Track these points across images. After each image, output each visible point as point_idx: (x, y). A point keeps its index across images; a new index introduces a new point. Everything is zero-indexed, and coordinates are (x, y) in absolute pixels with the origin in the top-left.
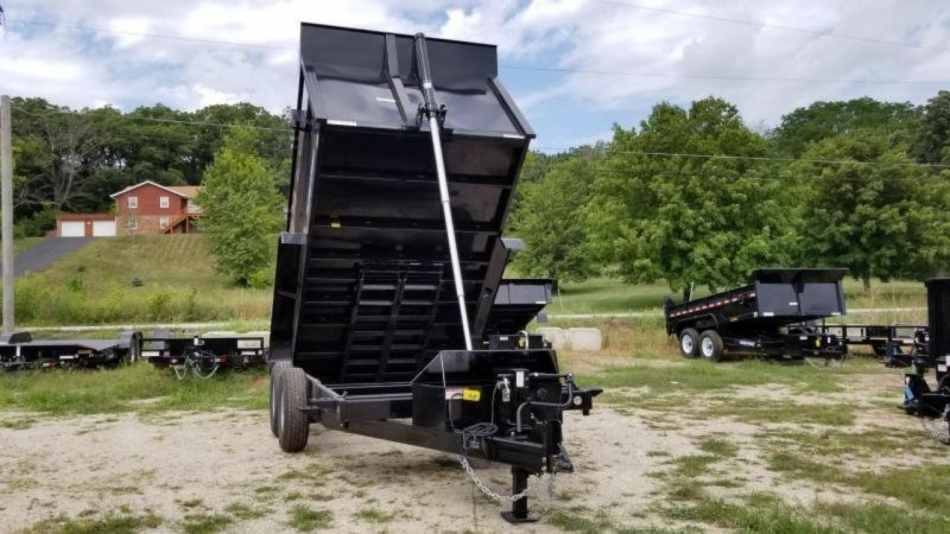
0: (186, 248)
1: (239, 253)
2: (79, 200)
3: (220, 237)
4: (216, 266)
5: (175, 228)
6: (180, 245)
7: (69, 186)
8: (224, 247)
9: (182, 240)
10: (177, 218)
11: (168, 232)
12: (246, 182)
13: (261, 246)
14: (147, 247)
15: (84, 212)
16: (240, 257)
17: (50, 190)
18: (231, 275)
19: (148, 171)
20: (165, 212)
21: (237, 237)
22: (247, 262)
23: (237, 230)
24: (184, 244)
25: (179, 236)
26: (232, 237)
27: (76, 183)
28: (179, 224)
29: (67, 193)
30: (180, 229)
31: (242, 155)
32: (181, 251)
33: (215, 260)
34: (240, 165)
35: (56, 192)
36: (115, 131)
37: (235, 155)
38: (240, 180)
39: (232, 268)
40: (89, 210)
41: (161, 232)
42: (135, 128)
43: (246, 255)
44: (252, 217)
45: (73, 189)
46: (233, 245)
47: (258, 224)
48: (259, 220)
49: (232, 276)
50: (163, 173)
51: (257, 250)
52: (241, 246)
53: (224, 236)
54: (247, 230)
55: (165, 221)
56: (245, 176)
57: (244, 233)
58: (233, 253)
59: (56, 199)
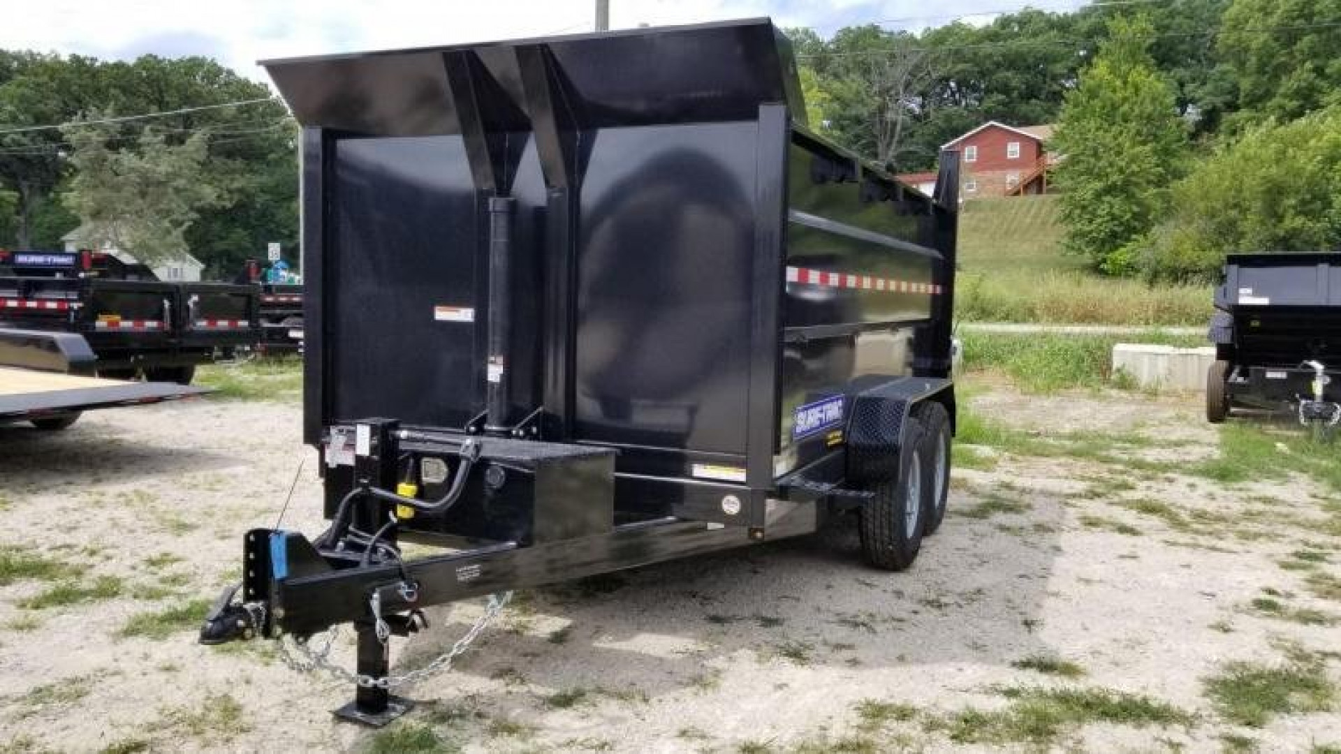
0: (1035, 217)
1: (1099, 220)
2: (911, 157)
3: (1071, 197)
4: (1066, 240)
5: (1026, 187)
6: (1029, 211)
7: (896, 138)
8: (1078, 211)
9: (1032, 204)
10: (1030, 172)
11: (1017, 193)
12: (1126, 107)
13: (1135, 209)
14: (982, 215)
15: (916, 172)
16: (1101, 226)
17: (875, 145)
18: (1087, 255)
19: (1000, 108)
20: (1014, 164)
21: (1098, 196)
22: (1114, 235)
23: (1098, 185)
24: (1033, 211)
25: (1032, 198)
26: (1089, 196)
27: (903, 134)
28: (1033, 181)
29: (893, 147)
30: (1034, 188)
31: (1124, 68)
32: (1028, 220)
33: (1063, 233)
34: (1118, 83)
35: (881, 148)
36: (958, 55)
37: (1113, 70)
38: (1114, 107)
39: (1088, 244)
40: (923, 169)
41: (1006, 193)
42: (987, 47)
43: (1110, 225)
44: (1123, 164)
45: (901, 142)
46: (1090, 209)
47: (1133, 173)
48: (1134, 167)
49: (1088, 257)
50: (1023, 108)
51: (1128, 216)
52: (1103, 210)
53: (1077, 195)
54: (1114, 184)
55: (1013, 178)
56: (1125, 99)
57: (1110, 190)
58: (1091, 221)
59: (880, 157)
